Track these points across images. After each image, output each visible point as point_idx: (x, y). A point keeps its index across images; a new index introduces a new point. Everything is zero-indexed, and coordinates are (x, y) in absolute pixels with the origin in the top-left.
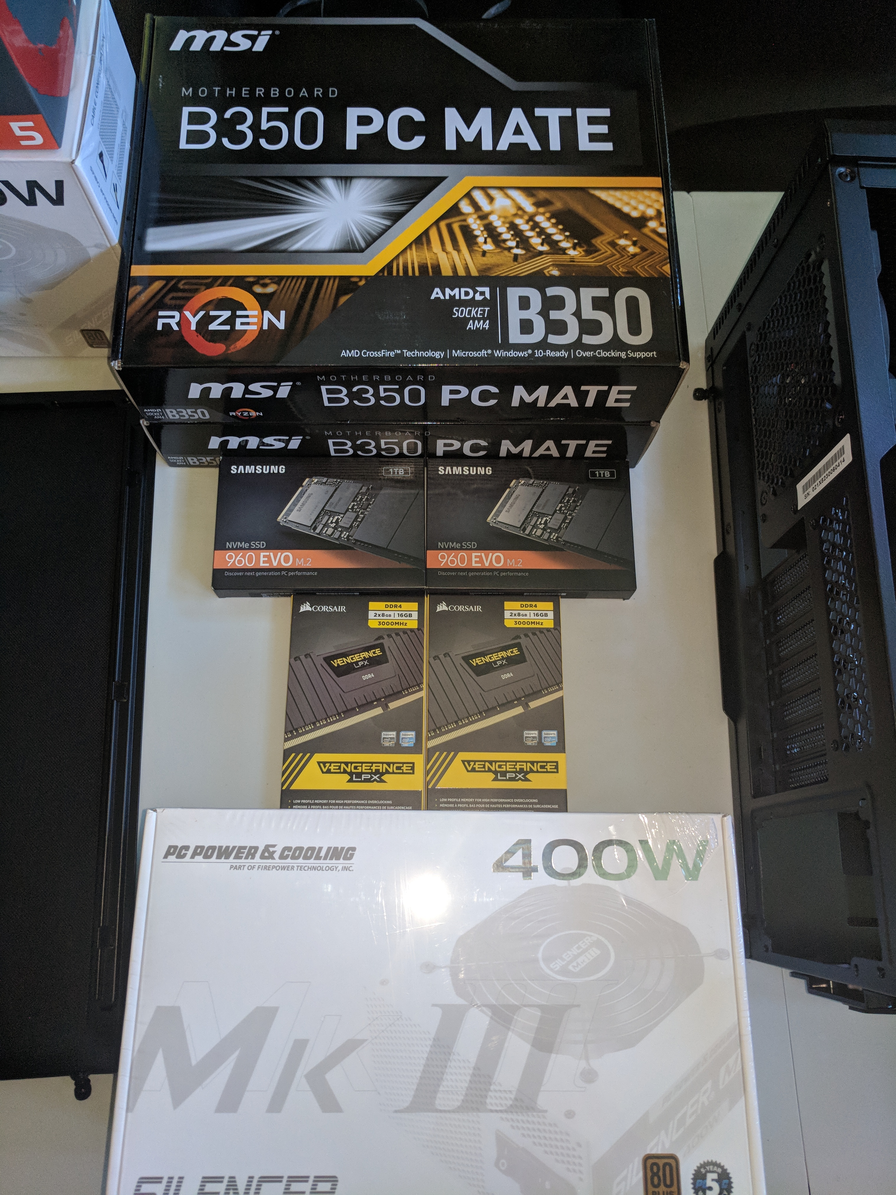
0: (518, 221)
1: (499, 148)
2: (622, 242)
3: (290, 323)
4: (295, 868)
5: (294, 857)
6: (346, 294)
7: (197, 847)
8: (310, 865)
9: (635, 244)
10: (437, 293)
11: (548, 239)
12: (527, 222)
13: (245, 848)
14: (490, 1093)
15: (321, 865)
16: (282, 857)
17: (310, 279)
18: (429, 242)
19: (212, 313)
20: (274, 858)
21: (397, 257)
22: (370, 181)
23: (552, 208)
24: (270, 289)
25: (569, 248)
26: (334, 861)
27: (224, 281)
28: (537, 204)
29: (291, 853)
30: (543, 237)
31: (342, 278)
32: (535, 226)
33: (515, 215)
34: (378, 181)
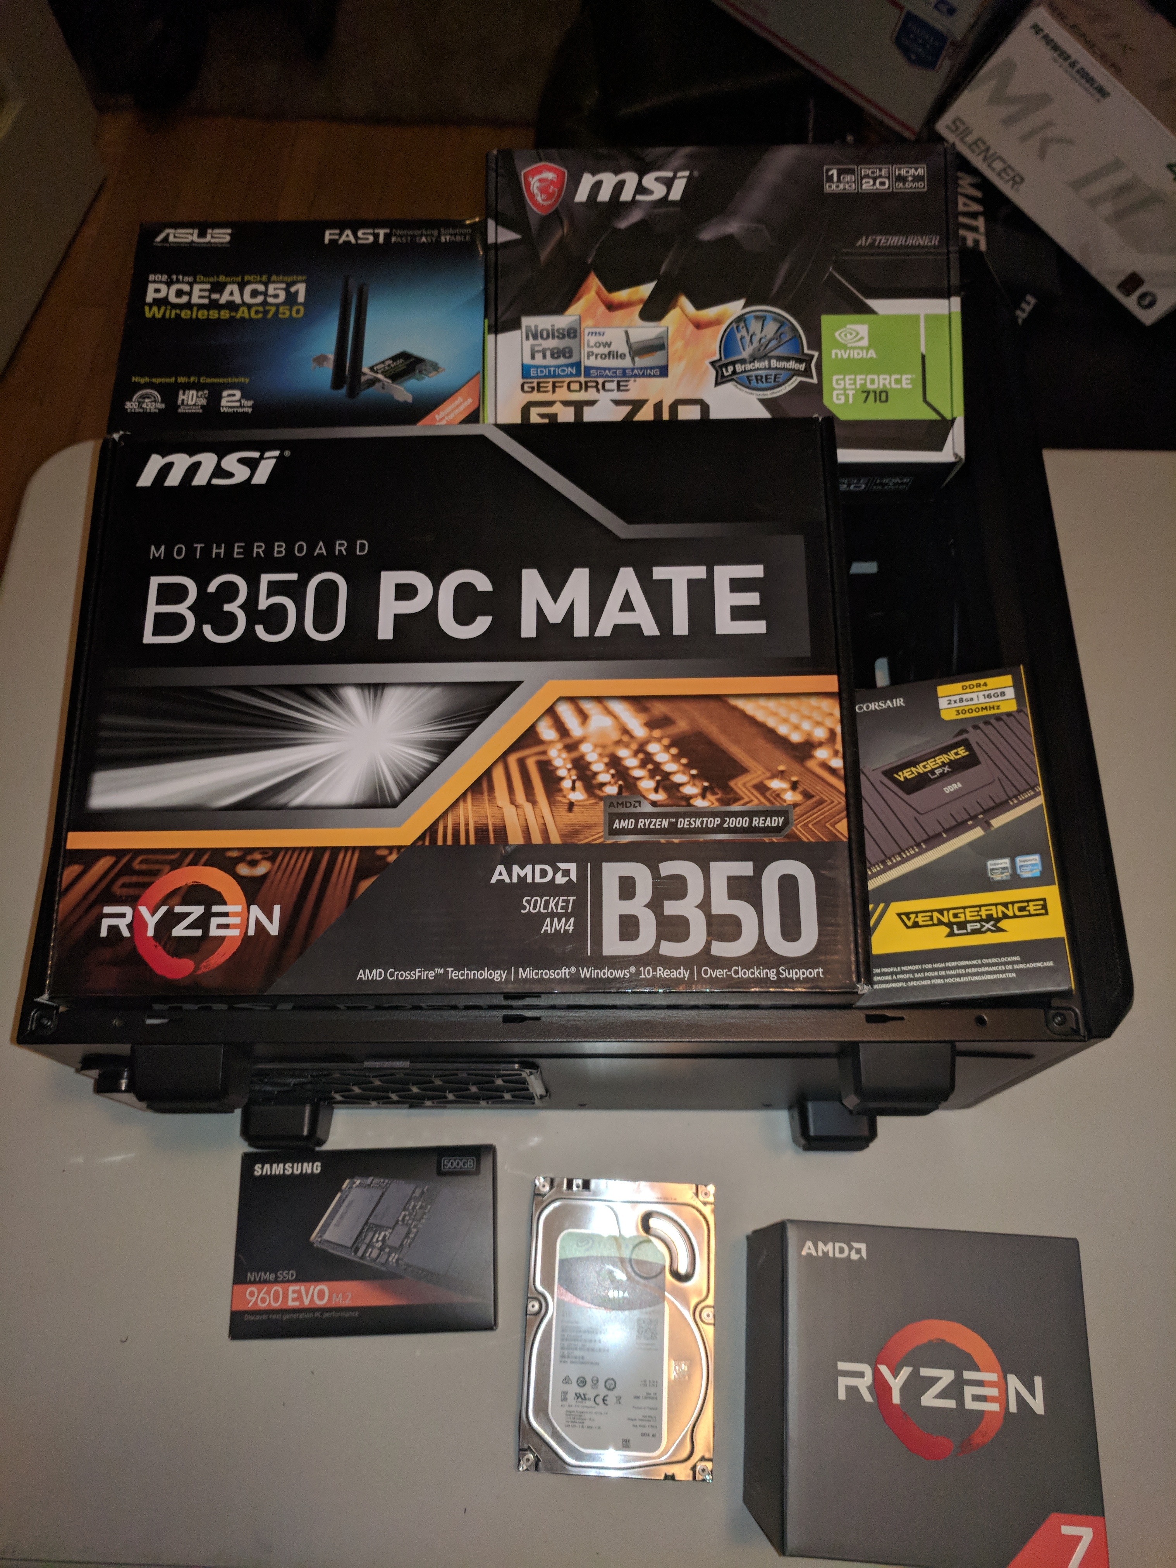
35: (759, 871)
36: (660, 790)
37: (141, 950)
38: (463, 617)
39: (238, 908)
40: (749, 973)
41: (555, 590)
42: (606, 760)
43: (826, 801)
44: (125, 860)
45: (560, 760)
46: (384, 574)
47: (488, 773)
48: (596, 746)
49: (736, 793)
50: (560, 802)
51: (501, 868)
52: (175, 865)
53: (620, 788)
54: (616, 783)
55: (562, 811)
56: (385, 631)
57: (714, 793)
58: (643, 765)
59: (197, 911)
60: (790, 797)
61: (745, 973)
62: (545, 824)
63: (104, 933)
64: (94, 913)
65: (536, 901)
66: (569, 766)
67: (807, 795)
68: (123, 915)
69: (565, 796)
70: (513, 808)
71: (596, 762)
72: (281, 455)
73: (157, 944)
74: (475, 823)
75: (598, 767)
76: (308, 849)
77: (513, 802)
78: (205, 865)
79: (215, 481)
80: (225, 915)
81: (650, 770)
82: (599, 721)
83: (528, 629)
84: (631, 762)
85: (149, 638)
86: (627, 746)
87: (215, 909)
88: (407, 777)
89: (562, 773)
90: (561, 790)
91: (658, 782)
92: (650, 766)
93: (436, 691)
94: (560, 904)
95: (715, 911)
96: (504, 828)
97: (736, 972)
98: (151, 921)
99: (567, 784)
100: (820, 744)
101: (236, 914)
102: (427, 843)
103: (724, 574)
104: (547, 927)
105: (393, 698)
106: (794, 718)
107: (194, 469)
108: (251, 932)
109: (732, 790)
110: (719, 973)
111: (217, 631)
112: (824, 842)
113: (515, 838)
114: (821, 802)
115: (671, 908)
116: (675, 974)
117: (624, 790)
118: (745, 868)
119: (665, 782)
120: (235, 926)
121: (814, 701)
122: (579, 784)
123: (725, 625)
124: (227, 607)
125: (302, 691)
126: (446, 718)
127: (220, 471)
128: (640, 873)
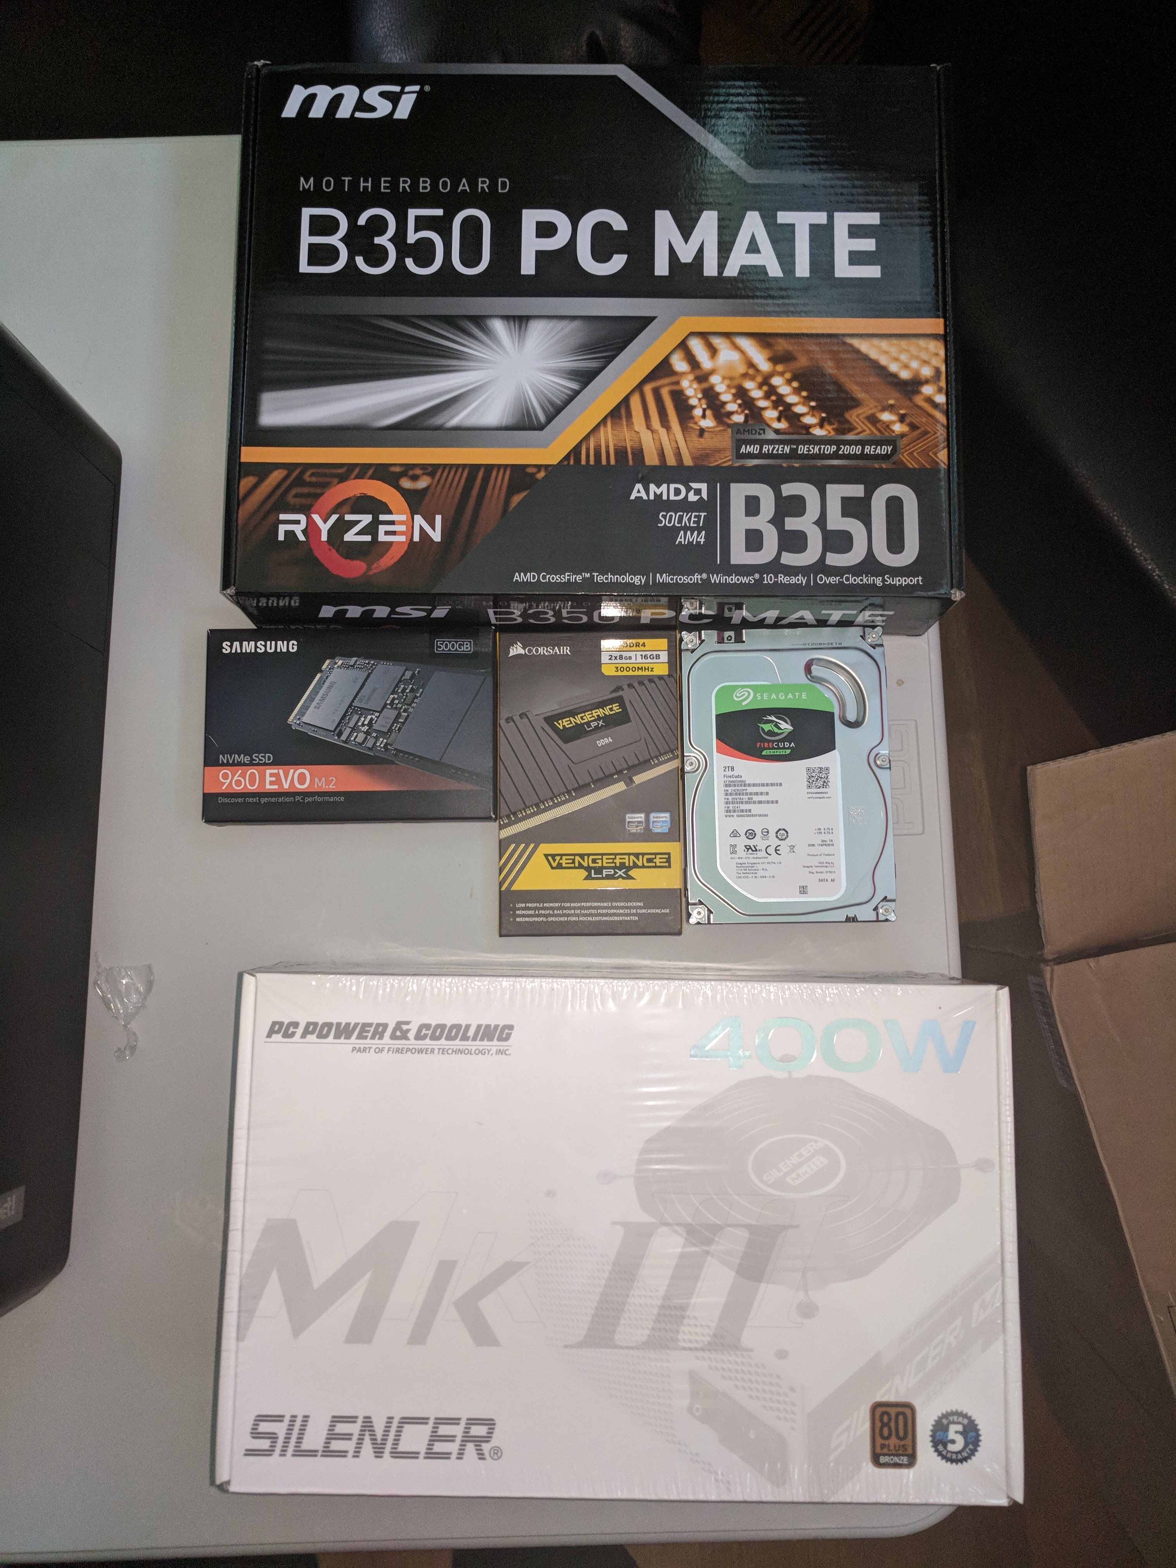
35: (869, 494)
36: (783, 420)
37: (317, 554)
38: (600, 254)
39: (403, 518)
40: (858, 580)
41: (686, 230)
42: (733, 391)
43: (929, 432)
44: (297, 472)
45: (690, 389)
46: (525, 212)
47: (626, 401)
48: (724, 378)
49: (851, 424)
50: (691, 428)
51: (639, 486)
52: (343, 479)
53: (746, 416)
54: (742, 412)
55: (694, 437)
56: (528, 266)
57: (830, 423)
58: (767, 396)
59: (366, 519)
60: (898, 428)
61: (855, 580)
62: (678, 448)
63: (281, 537)
64: (271, 519)
65: (671, 516)
66: (700, 396)
67: (913, 427)
68: (298, 522)
69: (696, 423)
70: (649, 433)
71: (725, 392)
72: (422, 89)
73: (331, 547)
74: (615, 445)
75: (726, 397)
76: (464, 466)
77: (649, 427)
78: (371, 478)
79: (358, 115)
80: (392, 523)
81: (773, 402)
82: (727, 355)
83: (662, 268)
84: (756, 394)
85: (304, 267)
86: (753, 378)
87: (382, 517)
88: (552, 403)
89: (693, 402)
90: (692, 418)
91: (781, 412)
92: (773, 398)
93: (576, 324)
94: (693, 519)
95: (830, 526)
96: (641, 450)
97: (847, 579)
98: (325, 528)
99: (698, 412)
100: (927, 382)
101: (401, 523)
102: (572, 462)
103: (843, 220)
104: (680, 539)
105: (537, 328)
106: (904, 357)
107: (336, 101)
108: (416, 538)
109: (848, 422)
110: (833, 580)
111: (367, 262)
112: (927, 469)
113: (651, 459)
114: (926, 433)
115: (791, 524)
116: (793, 580)
117: (749, 419)
118: (857, 490)
119: (787, 412)
120: (401, 533)
121: (922, 342)
122: (709, 413)
123: (843, 269)
124: (377, 240)
125: (452, 322)
126: (588, 348)
127: (362, 105)
128: (764, 493)
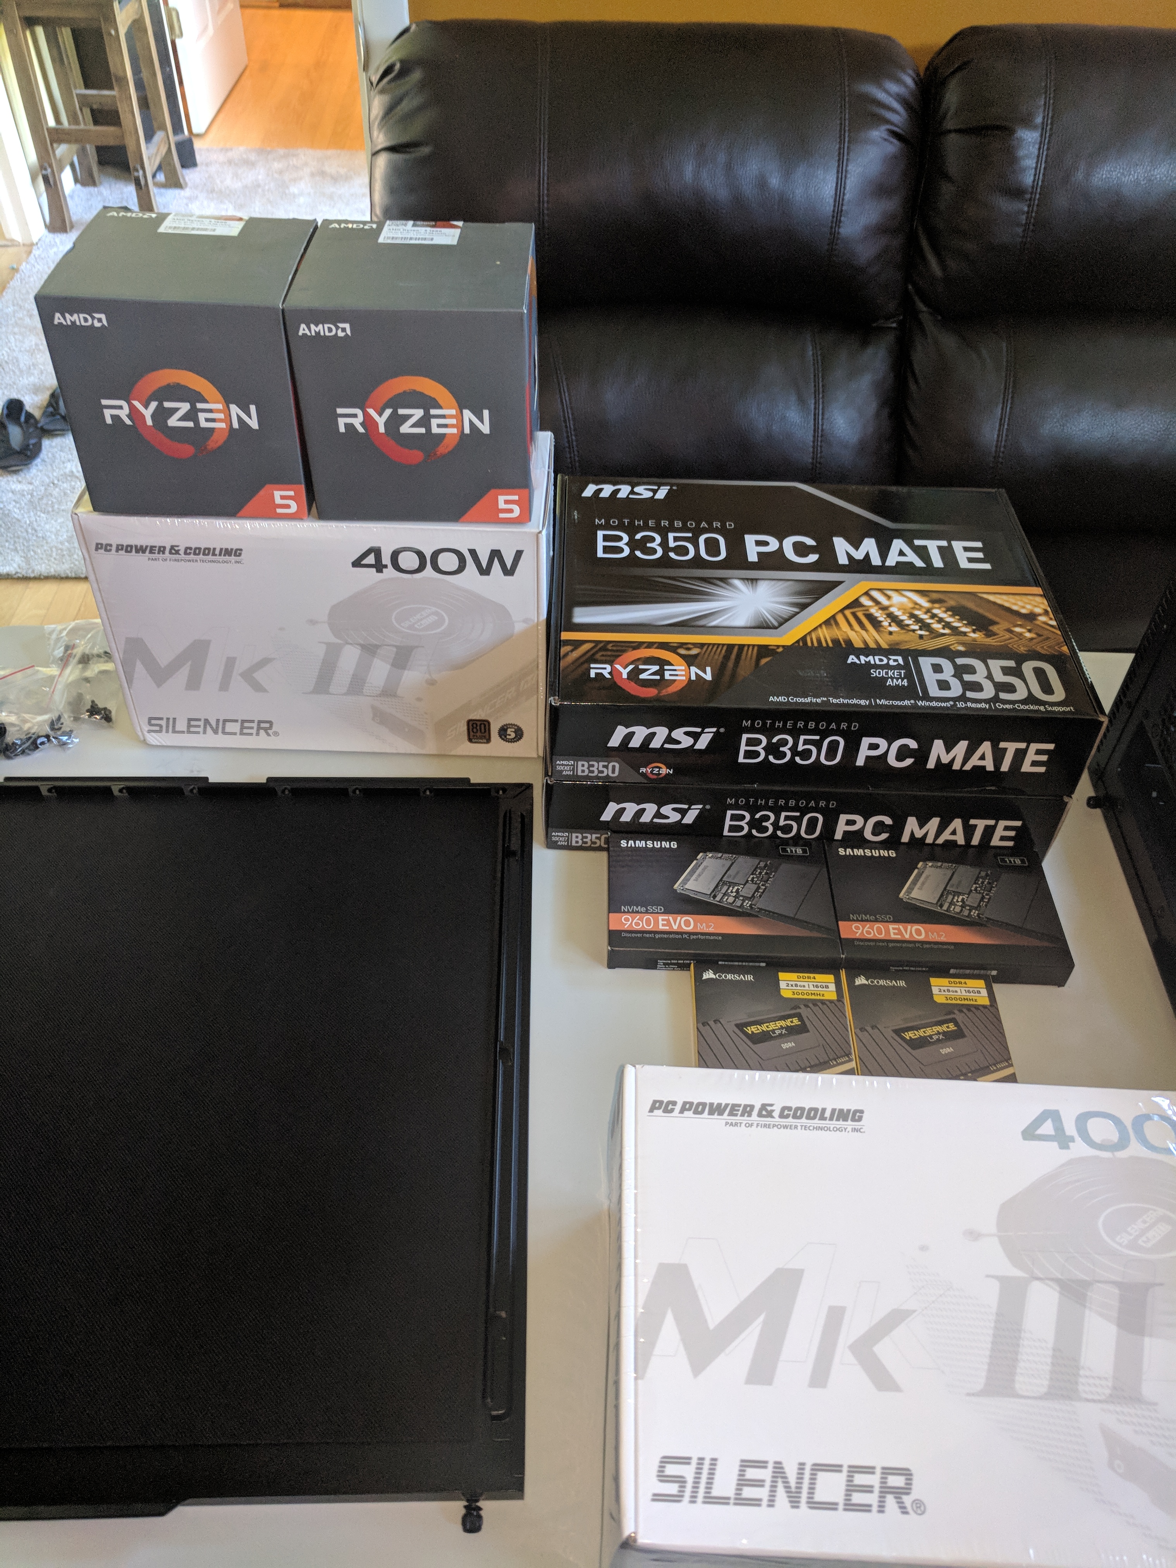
0: (917, 612)
1: (887, 564)
2: (1018, 629)
3: (718, 676)
4: (799, 1127)
5: (795, 1117)
6: (765, 657)
7: (685, 1103)
8: (815, 1126)
9: (1030, 631)
10: (852, 659)
11: (947, 625)
12: (926, 613)
13: (739, 1106)
14: (1081, 1380)
15: (828, 1126)
16: (782, 1116)
17: (730, 647)
18: (837, 624)
19: (641, 667)
20: (773, 1117)
21: (810, 633)
22: (773, 582)
23: (945, 605)
24: (695, 651)
25: (969, 632)
26: (841, 1122)
27: (650, 645)
28: (933, 602)
29: (792, 1113)
30: (943, 624)
31: (760, 646)
32: (933, 616)
33: (913, 608)
34: (781, 583)
